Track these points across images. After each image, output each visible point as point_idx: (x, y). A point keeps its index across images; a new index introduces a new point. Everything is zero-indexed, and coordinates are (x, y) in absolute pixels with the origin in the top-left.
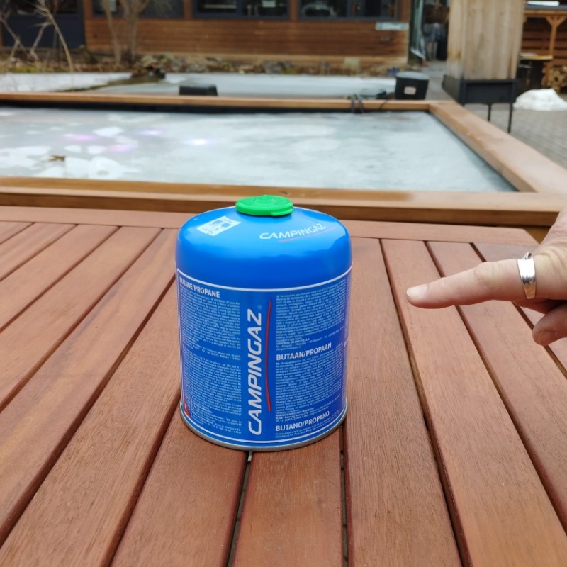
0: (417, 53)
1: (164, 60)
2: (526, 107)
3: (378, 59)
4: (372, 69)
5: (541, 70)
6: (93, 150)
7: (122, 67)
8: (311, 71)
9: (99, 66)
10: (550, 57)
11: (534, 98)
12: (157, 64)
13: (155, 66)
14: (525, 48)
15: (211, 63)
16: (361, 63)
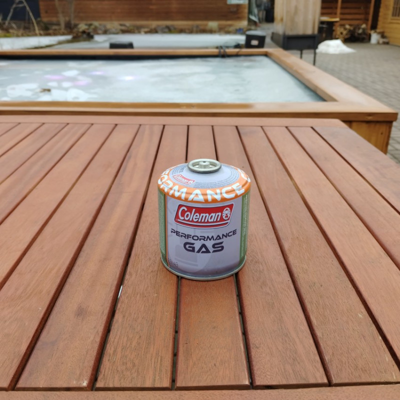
0: (253, 18)
1: (93, 27)
2: (324, 52)
3: (229, 22)
4: (226, 29)
5: (332, 27)
6: (66, 84)
7: (66, 32)
8: (187, 31)
9: (51, 31)
10: (337, 19)
11: (328, 46)
12: (88, 29)
13: (87, 31)
14: (323, 14)
15: (123, 28)
16: (219, 25)
